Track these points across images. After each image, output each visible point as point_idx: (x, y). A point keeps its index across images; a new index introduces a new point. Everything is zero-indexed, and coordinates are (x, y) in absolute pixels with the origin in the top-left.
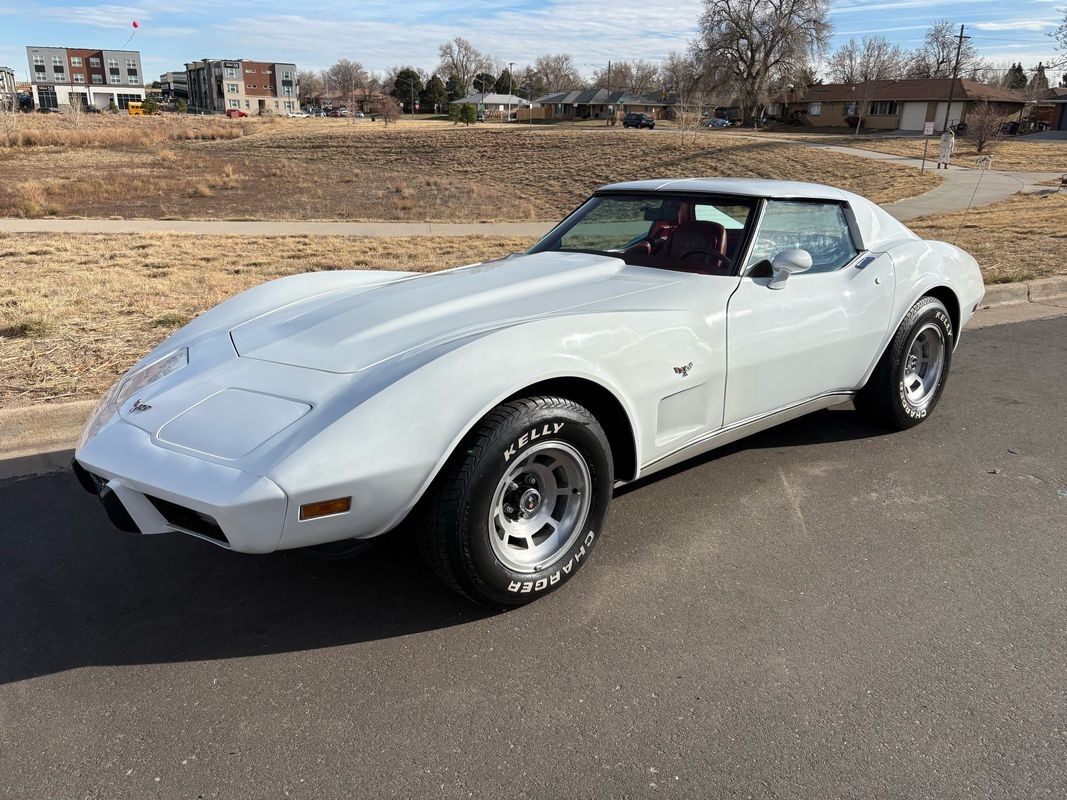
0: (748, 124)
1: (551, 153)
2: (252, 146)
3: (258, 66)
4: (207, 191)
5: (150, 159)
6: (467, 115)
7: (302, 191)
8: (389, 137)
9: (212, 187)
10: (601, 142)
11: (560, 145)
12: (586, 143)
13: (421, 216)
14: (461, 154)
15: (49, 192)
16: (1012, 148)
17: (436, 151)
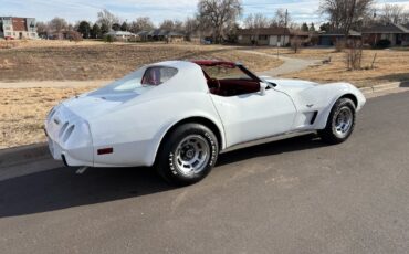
0: (217, 43)
1: (144, 54)
3: (19, 19)
6: (109, 39)
7: (40, 70)
8: (78, 48)
10: (163, 49)
11: (148, 50)
12: (158, 50)
13: (92, 79)
16: (306, 51)
17: (97, 53)
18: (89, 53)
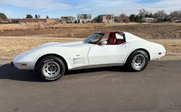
6: (141, 22)
14: (138, 28)
15: (74, 35)
17: (134, 28)
18: (130, 28)
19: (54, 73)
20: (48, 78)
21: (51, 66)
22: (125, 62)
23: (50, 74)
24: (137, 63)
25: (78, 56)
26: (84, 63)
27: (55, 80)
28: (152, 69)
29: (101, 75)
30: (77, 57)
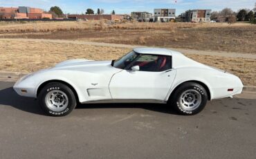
2: (194, 30)
4: (176, 40)
5: (169, 32)
9: (178, 39)
14: (248, 33)
17: (241, 32)
19: (61, 106)
20: (53, 111)
21: (58, 96)
22: (167, 99)
23: (57, 106)
24: (188, 101)
25: (95, 85)
26: (104, 95)
27: (61, 115)
28: (215, 112)
29: (129, 114)
30: (93, 87)
